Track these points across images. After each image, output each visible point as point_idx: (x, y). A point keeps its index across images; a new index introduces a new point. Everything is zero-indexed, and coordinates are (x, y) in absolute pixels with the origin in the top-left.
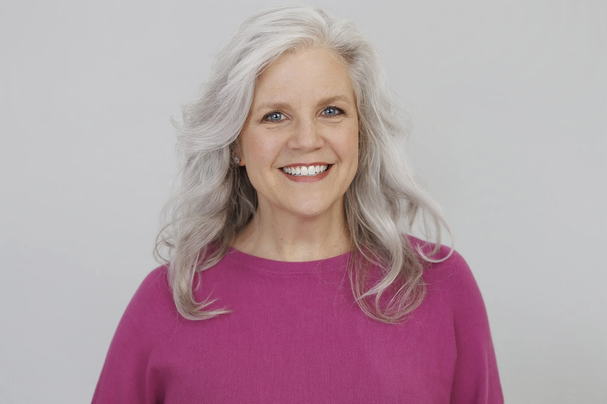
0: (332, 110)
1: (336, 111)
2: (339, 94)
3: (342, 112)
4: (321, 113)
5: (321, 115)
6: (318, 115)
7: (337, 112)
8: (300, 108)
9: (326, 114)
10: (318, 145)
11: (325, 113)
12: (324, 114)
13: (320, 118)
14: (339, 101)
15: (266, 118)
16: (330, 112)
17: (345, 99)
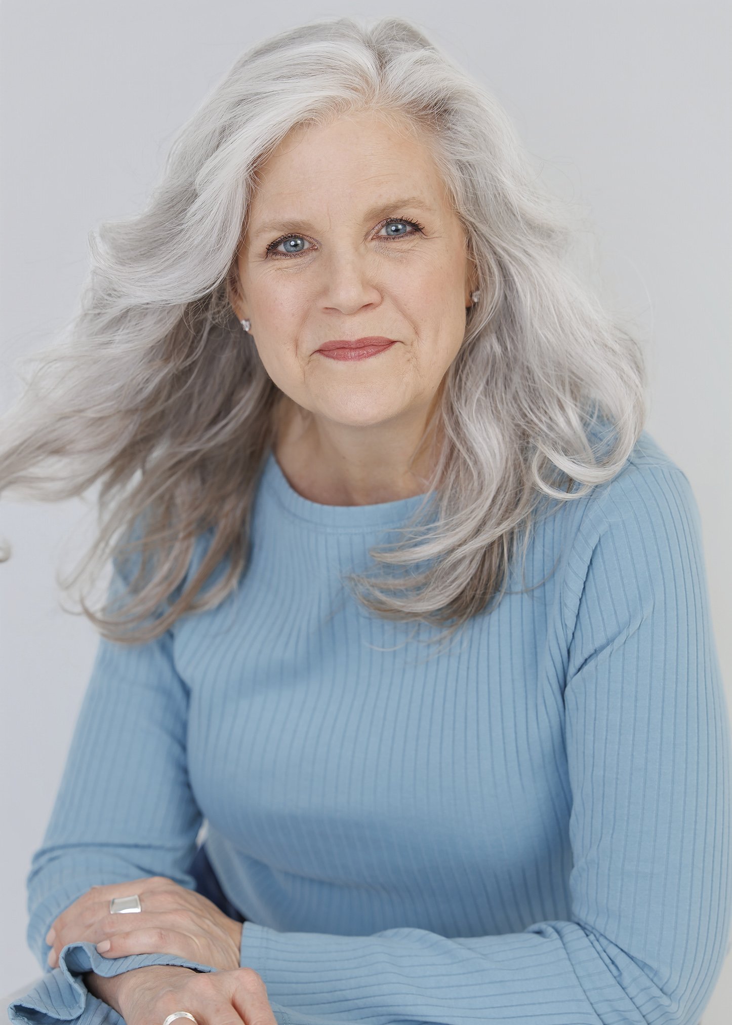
0: (400, 227)
1: (407, 226)
2: (406, 196)
3: (416, 228)
4: (378, 232)
5: (378, 237)
6: (370, 237)
7: (408, 228)
8: (330, 228)
9: (388, 235)
10: (366, 300)
11: (387, 232)
12: (385, 234)
13: (374, 243)
14: (406, 209)
15: (272, 249)
16: (397, 230)
17: (420, 204)
